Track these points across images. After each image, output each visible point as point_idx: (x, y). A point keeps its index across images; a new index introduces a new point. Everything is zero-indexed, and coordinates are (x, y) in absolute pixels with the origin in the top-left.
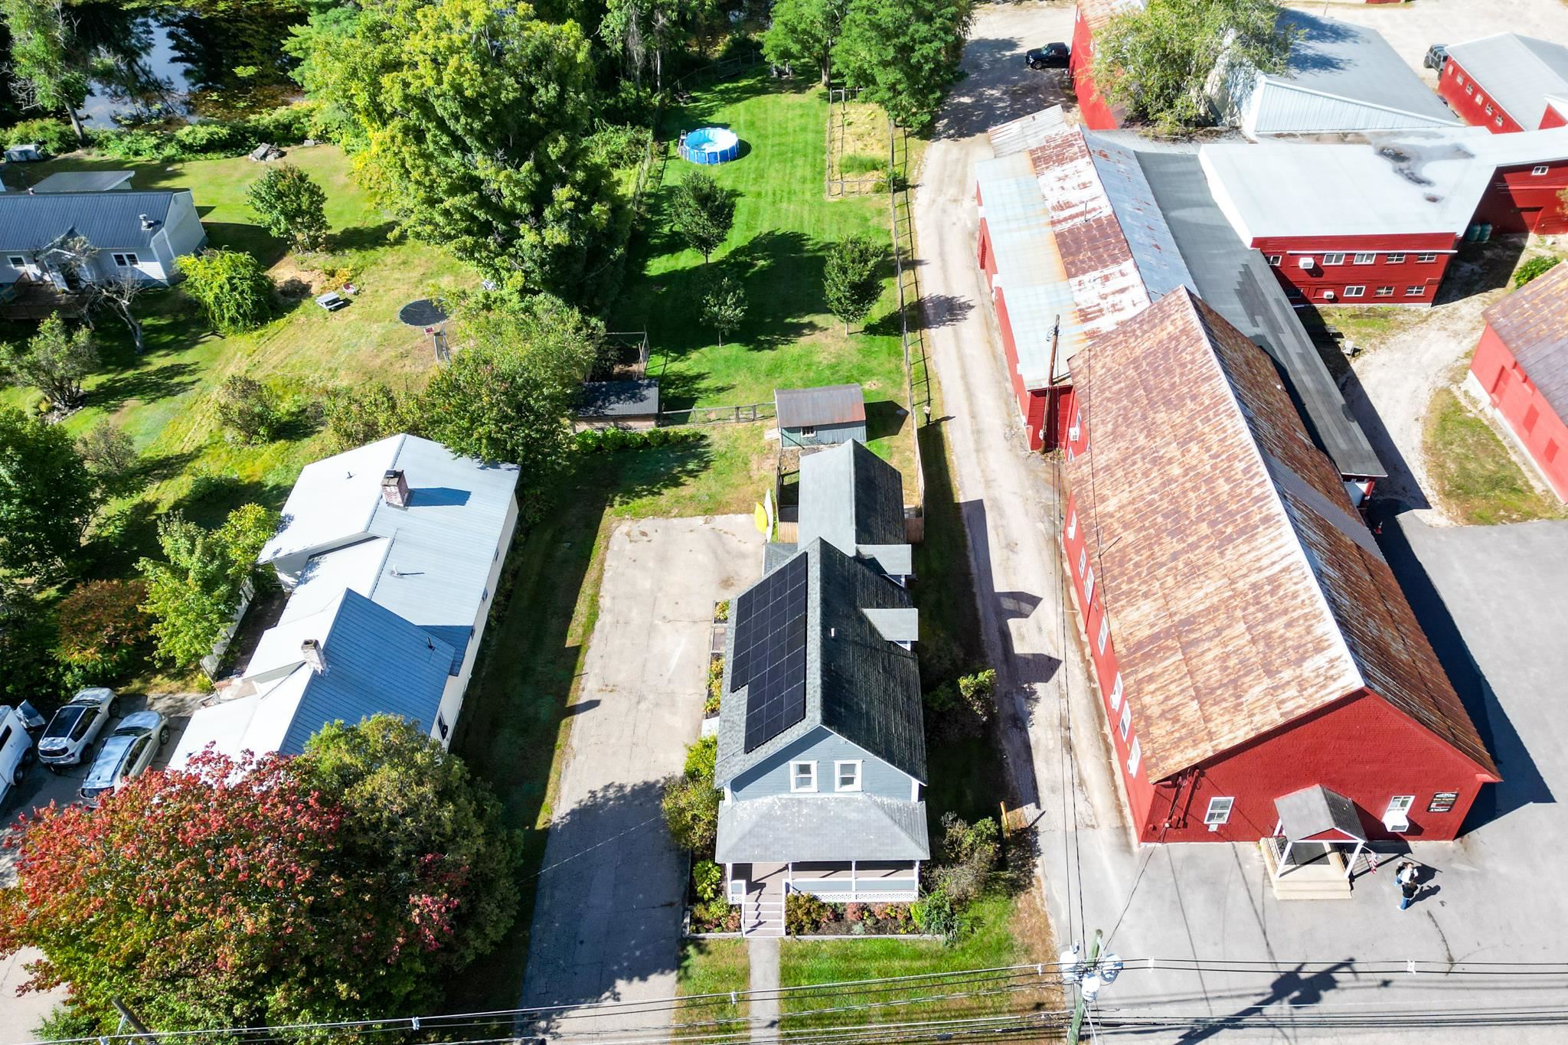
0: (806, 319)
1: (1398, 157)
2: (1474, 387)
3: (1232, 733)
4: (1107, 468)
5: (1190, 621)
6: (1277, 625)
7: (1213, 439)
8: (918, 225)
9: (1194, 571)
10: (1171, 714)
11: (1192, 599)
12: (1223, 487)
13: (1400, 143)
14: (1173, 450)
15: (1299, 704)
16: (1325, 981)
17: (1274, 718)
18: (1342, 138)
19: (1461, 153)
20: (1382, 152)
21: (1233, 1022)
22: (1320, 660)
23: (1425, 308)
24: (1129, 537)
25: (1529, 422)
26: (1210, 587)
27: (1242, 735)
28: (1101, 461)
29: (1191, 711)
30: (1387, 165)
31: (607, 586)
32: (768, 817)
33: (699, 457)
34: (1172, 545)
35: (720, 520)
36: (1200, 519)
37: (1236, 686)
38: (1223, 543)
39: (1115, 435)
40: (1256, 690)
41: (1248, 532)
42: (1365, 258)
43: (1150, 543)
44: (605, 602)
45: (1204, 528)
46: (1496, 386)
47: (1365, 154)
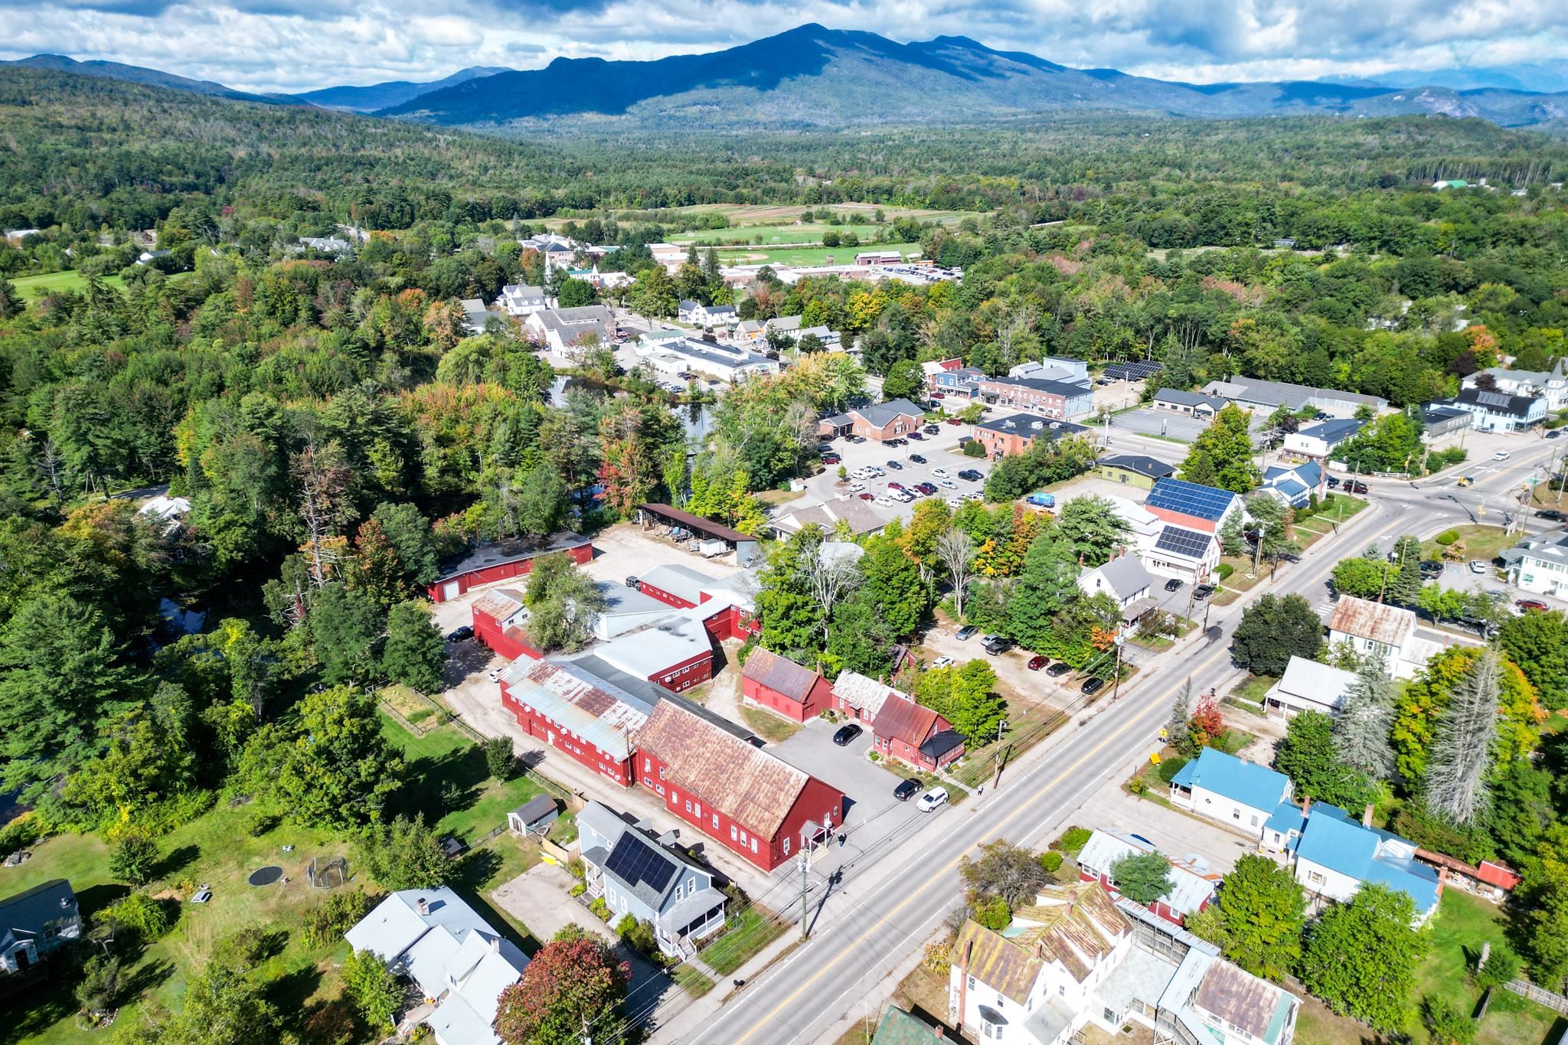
0: (473, 788)
1: (667, 629)
2: (748, 700)
3: (782, 812)
5: (748, 793)
6: (775, 777)
7: (714, 739)
8: (480, 730)
9: (738, 780)
10: (761, 820)
11: (744, 786)
12: (729, 751)
13: (665, 622)
14: (701, 750)
15: (795, 792)
16: (839, 874)
17: (792, 800)
18: (641, 628)
19: (686, 620)
20: (660, 629)
21: (827, 896)
22: (794, 778)
23: (710, 681)
24: (707, 783)
25: (775, 703)
26: (746, 780)
27: (786, 811)
28: (676, 767)
29: (767, 815)
30: (666, 634)
31: (515, 915)
32: (674, 914)
33: (493, 856)
34: (724, 777)
35: (531, 871)
36: (728, 764)
37: (776, 800)
38: (741, 766)
39: (675, 757)
40: (782, 797)
41: (746, 758)
42: (686, 670)
43: (716, 780)
44: (520, 918)
45: (732, 766)
46: (757, 696)
47: (654, 631)
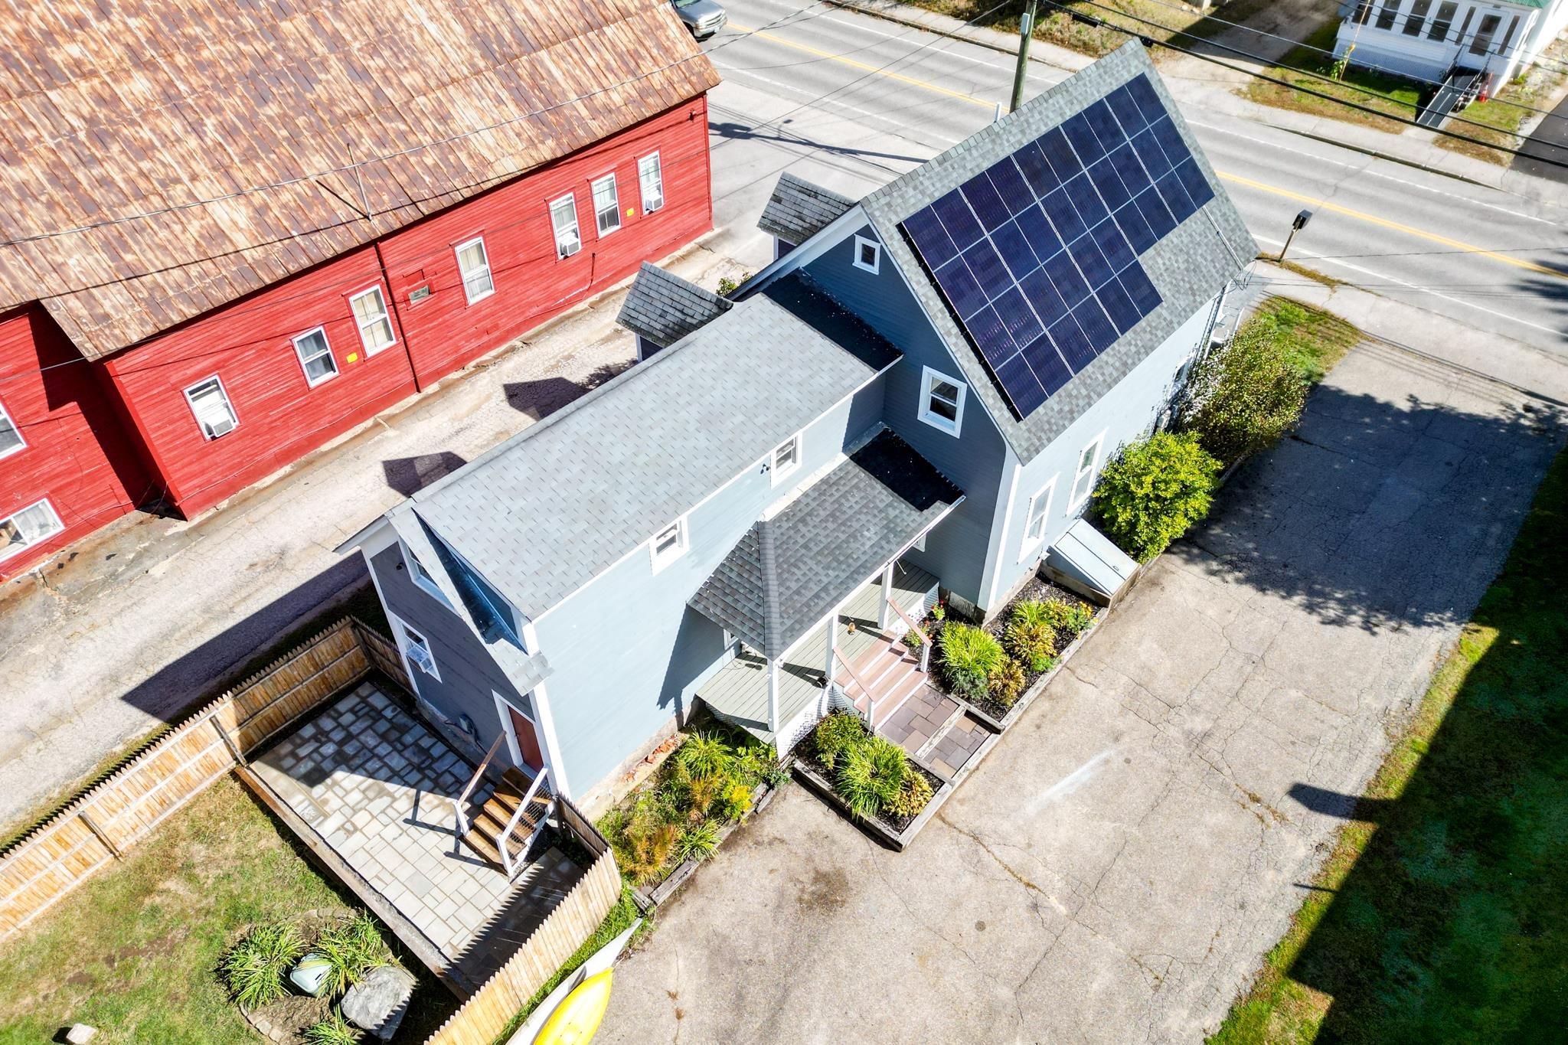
4: (114, 248)
9: (389, 39)
11: (443, 39)
14: (73, 95)
26: (418, 13)
29: (619, 35)
34: (334, 80)
36: (274, 32)
43: (331, 122)
45: (294, 26)
